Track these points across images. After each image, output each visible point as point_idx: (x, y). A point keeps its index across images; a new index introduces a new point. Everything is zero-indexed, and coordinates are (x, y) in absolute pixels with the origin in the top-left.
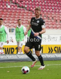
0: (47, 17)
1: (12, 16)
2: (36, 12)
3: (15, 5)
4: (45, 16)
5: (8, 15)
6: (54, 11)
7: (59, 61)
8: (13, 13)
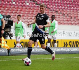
0: (62, 14)
1: (31, 13)
2: (41, 9)
3: (33, 2)
4: (61, 13)
5: (27, 12)
6: (69, 8)
7: (73, 54)
8: (32, 9)
